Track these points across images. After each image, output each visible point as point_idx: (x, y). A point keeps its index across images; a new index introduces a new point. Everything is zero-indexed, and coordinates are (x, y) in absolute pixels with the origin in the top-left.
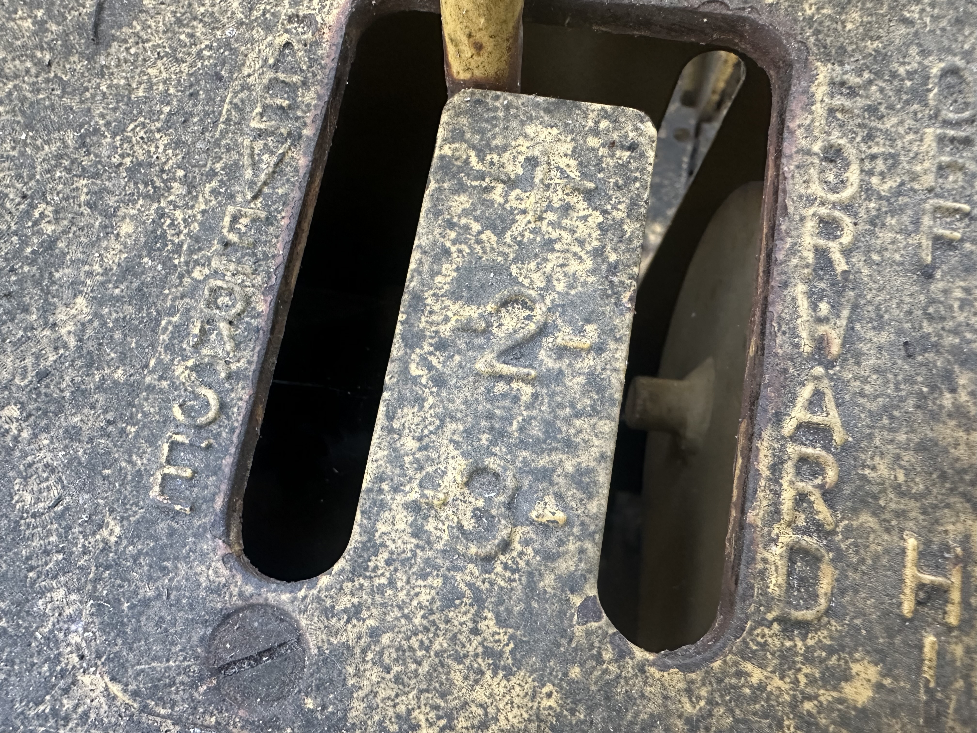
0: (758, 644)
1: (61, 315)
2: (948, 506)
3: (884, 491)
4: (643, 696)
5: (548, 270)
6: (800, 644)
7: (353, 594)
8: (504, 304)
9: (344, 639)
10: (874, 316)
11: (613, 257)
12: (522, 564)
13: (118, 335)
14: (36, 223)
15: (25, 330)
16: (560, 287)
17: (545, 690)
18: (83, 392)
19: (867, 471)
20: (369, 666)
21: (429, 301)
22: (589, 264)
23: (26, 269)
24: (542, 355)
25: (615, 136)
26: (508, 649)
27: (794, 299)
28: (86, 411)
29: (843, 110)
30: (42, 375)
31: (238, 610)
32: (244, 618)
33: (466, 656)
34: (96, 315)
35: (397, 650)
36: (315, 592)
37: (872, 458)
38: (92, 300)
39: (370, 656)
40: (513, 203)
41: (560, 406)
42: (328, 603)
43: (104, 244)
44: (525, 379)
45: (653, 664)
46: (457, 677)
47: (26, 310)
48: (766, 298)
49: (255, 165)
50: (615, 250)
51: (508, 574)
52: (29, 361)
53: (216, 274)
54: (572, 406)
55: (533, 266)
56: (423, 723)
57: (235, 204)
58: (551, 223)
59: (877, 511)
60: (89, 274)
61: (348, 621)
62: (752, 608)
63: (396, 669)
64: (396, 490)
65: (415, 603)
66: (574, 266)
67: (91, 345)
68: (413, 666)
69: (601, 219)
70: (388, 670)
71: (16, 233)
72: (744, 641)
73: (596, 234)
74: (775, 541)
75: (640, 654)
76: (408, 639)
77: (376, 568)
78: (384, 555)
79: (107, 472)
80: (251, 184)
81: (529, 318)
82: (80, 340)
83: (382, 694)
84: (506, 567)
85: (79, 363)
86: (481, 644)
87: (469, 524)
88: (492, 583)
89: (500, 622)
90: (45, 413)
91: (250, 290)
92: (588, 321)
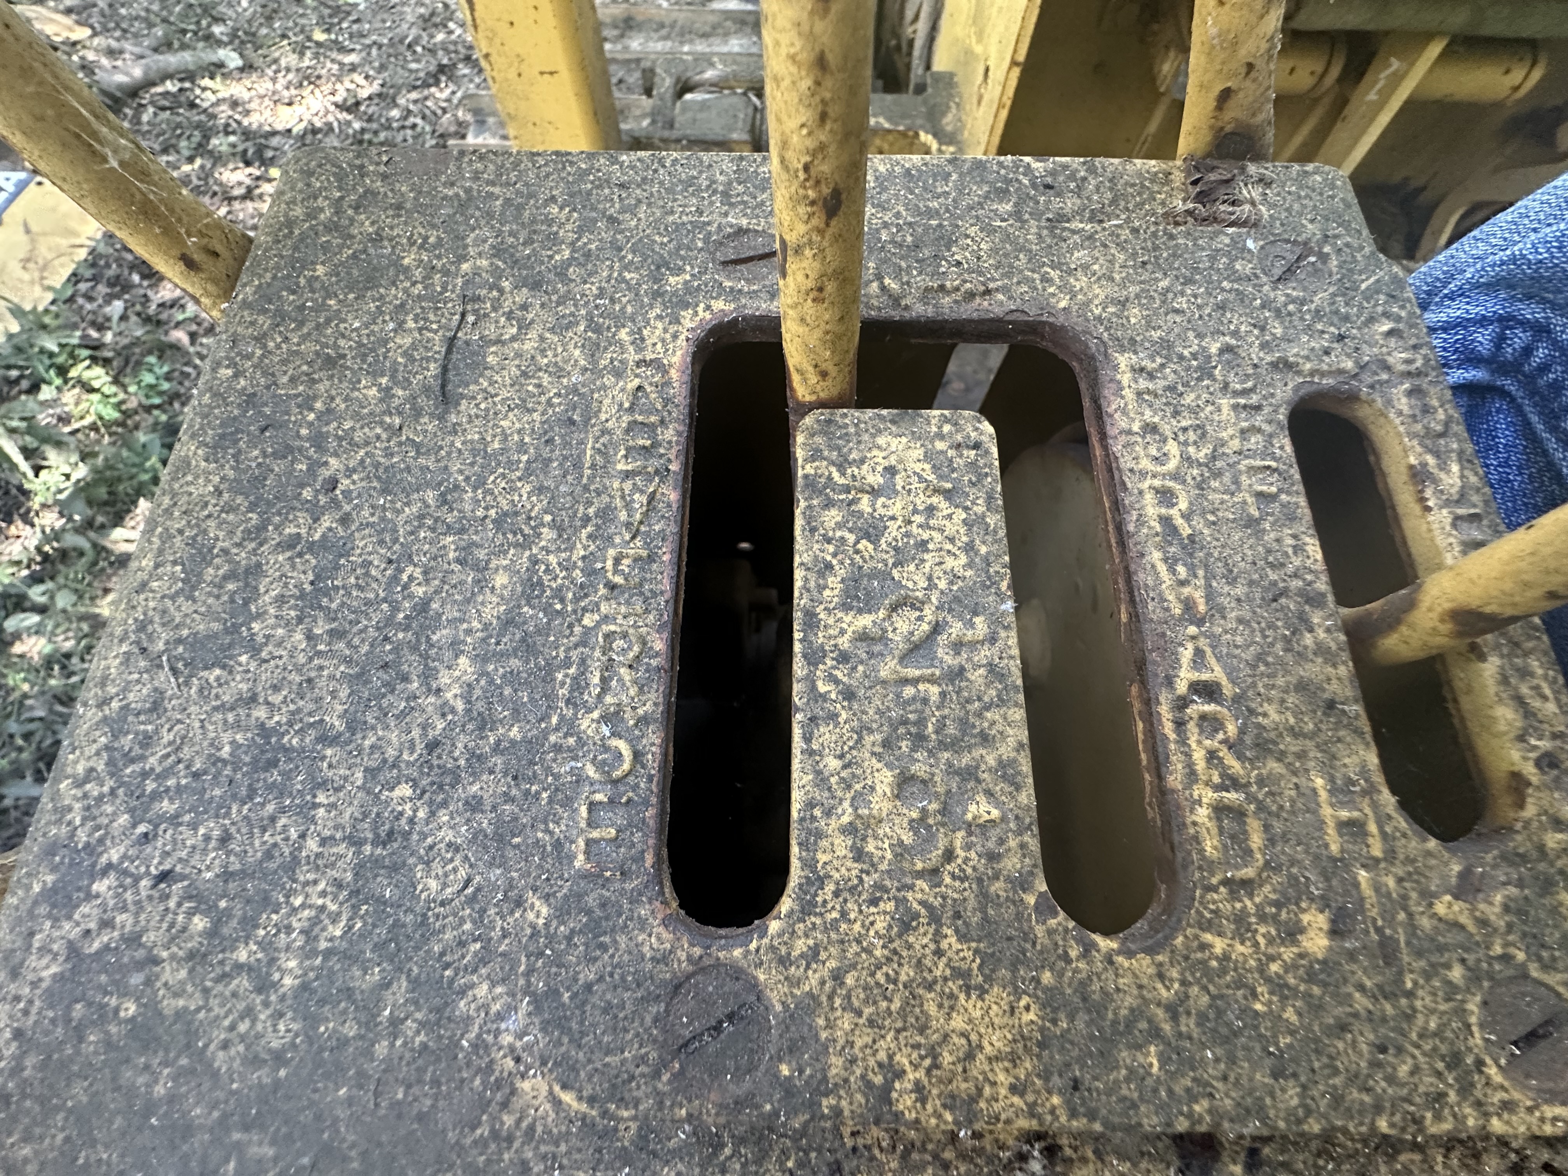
0: (1212, 911)
1: (444, 678)
2: (1339, 740)
3: (1281, 735)
4: (1118, 990)
5: (927, 570)
6: (1248, 903)
7: (807, 936)
8: (894, 608)
9: (807, 988)
10: (1225, 571)
11: (983, 550)
12: (969, 871)
13: (507, 691)
14: (405, 587)
15: (408, 700)
16: (942, 584)
17: (1023, 1003)
18: (479, 757)
19: (1261, 719)
20: (839, 1013)
21: (822, 616)
22: (963, 559)
23: (401, 635)
24: (940, 652)
25: (959, 438)
26: (975, 966)
27: (1153, 566)
28: (485, 777)
29: (1149, 392)
30: (433, 746)
31: (688, 977)
32: (696, 985)
33: (935, 982)
34: (483, 674)
35: (865, 989)
36: (766, 941)
37: (1261, 706)
38: (474, 659)
39: (838, 1002)
40: (881, 511)
41: (968, 701)
42: (783, 951)
43: (480, 598)
44: (931, 680)
45: (1119, 953)
46: (932, 1008)
47: (406, 679)
48: (1127, 568)
49: (628, 506)
50: (984, 543)
51: (957, 884)
52: (416, 733)
53: (606, 619)
54: (979, 699)
55: (912, 567)
56: (908, 1068)
57: (614, 546)
58: (920, 526)
59: (1281, 757)
60: (469, 632)
61: (808, 967)
62: (1197, 875)
63: (868, 1011)
64: (828, 813)
65: (872, 933)
66: (950, 562)
67: (480, 706)
68: (884, 1004)
69: (964, 516)
70: (859, 1014)
71: (385, 600)
72: (1198, 912)
73: (963, 529)
74: (1199, 802)
75: (1105, 944)
76: (873, 974)
77: (825, 902)
78: (830, 887)
79: (516, 840)
80: (628, 525)
81: (920, 619)
82: (469, 702)
83: (859, 1043)
84: (954, 877)
85: (470, 727)
86: (947, 965)
87: (908, 838)
88: (944, 898)
89: (962, 937)
90: (441, 787)
91: (644, 630)
92: (976, 613)
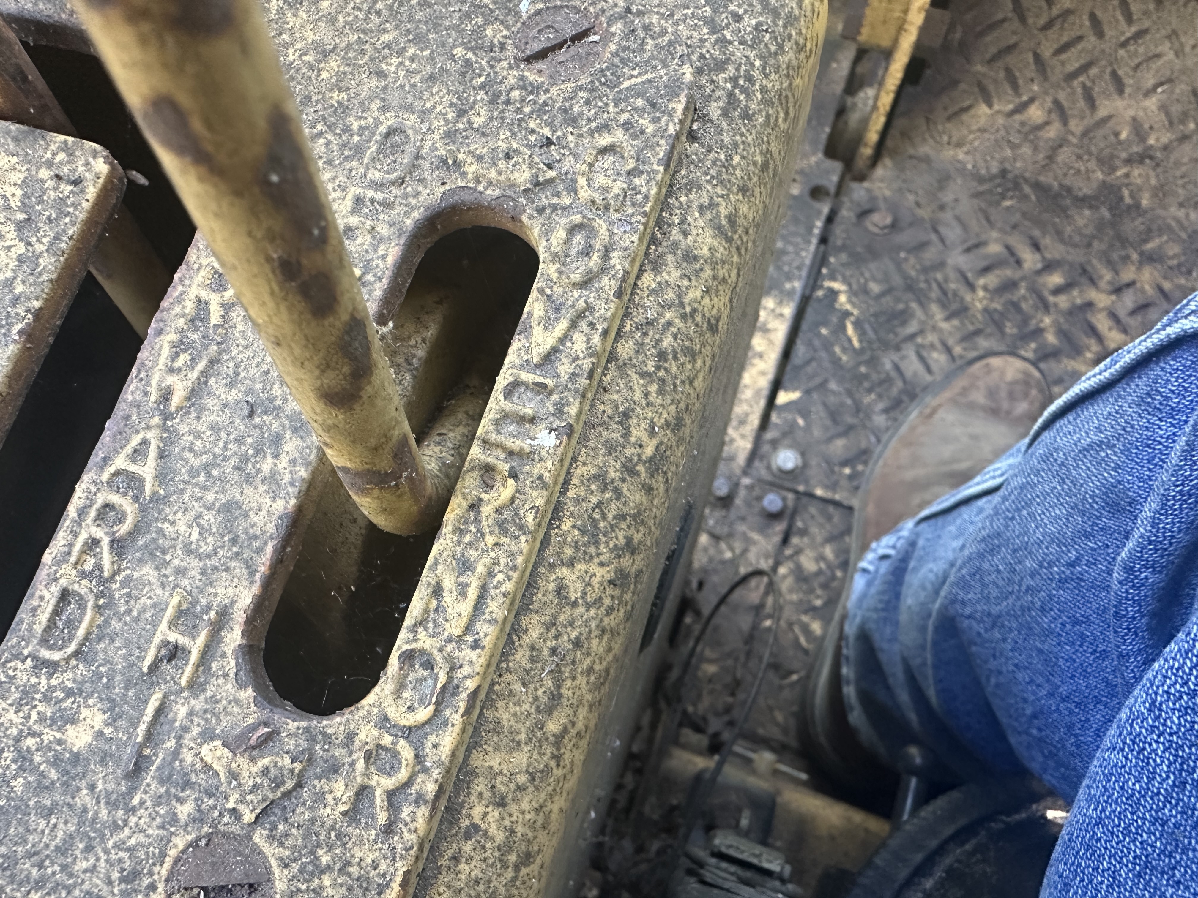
2: (227, 570)
3: (175, 547)
10: (231, 373)
11: (19, 289)
19: (166, 525)
25: (66, 170)
27: (160, 347)
37: (175, 513)
50: (23, 282)
59: (160, 566)
69: (22, 250)
73: (13, 264)
74: (57, 580)
